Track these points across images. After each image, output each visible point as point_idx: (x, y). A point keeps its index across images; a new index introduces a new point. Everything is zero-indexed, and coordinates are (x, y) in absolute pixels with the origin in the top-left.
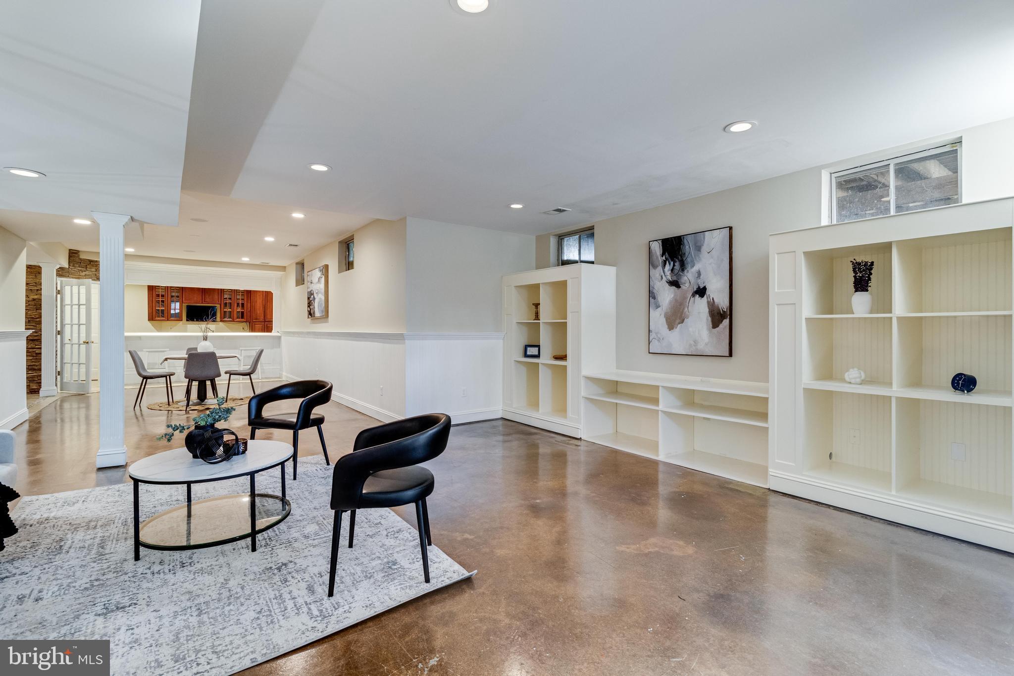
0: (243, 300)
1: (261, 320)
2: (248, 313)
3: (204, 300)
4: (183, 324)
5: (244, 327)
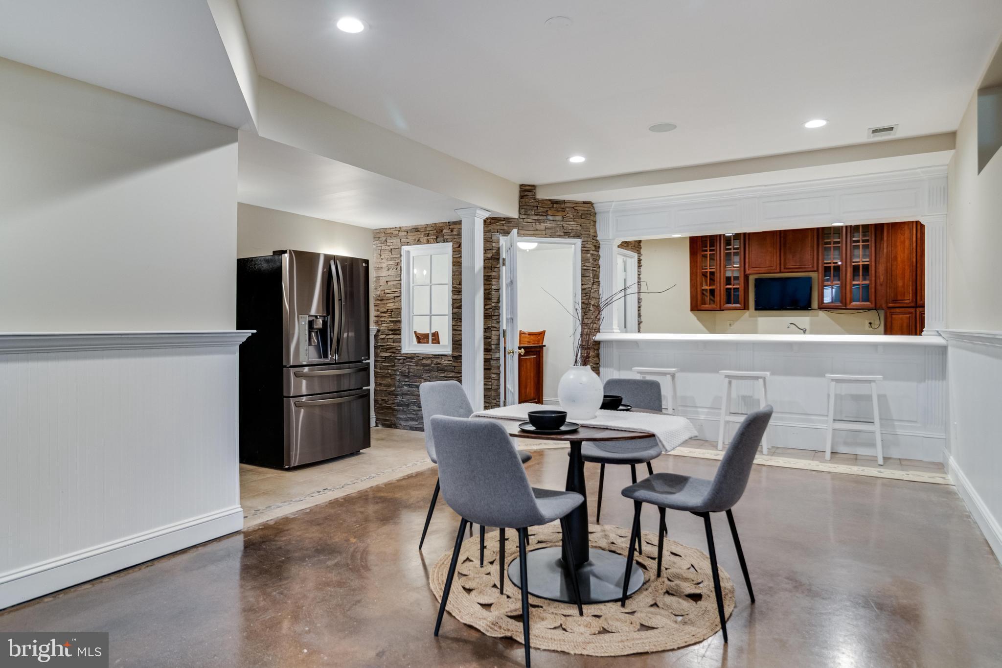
1: (906, 303)
2: (879, 287)
3: (784, 266)
4: (750, 316)
5: (872, 322)
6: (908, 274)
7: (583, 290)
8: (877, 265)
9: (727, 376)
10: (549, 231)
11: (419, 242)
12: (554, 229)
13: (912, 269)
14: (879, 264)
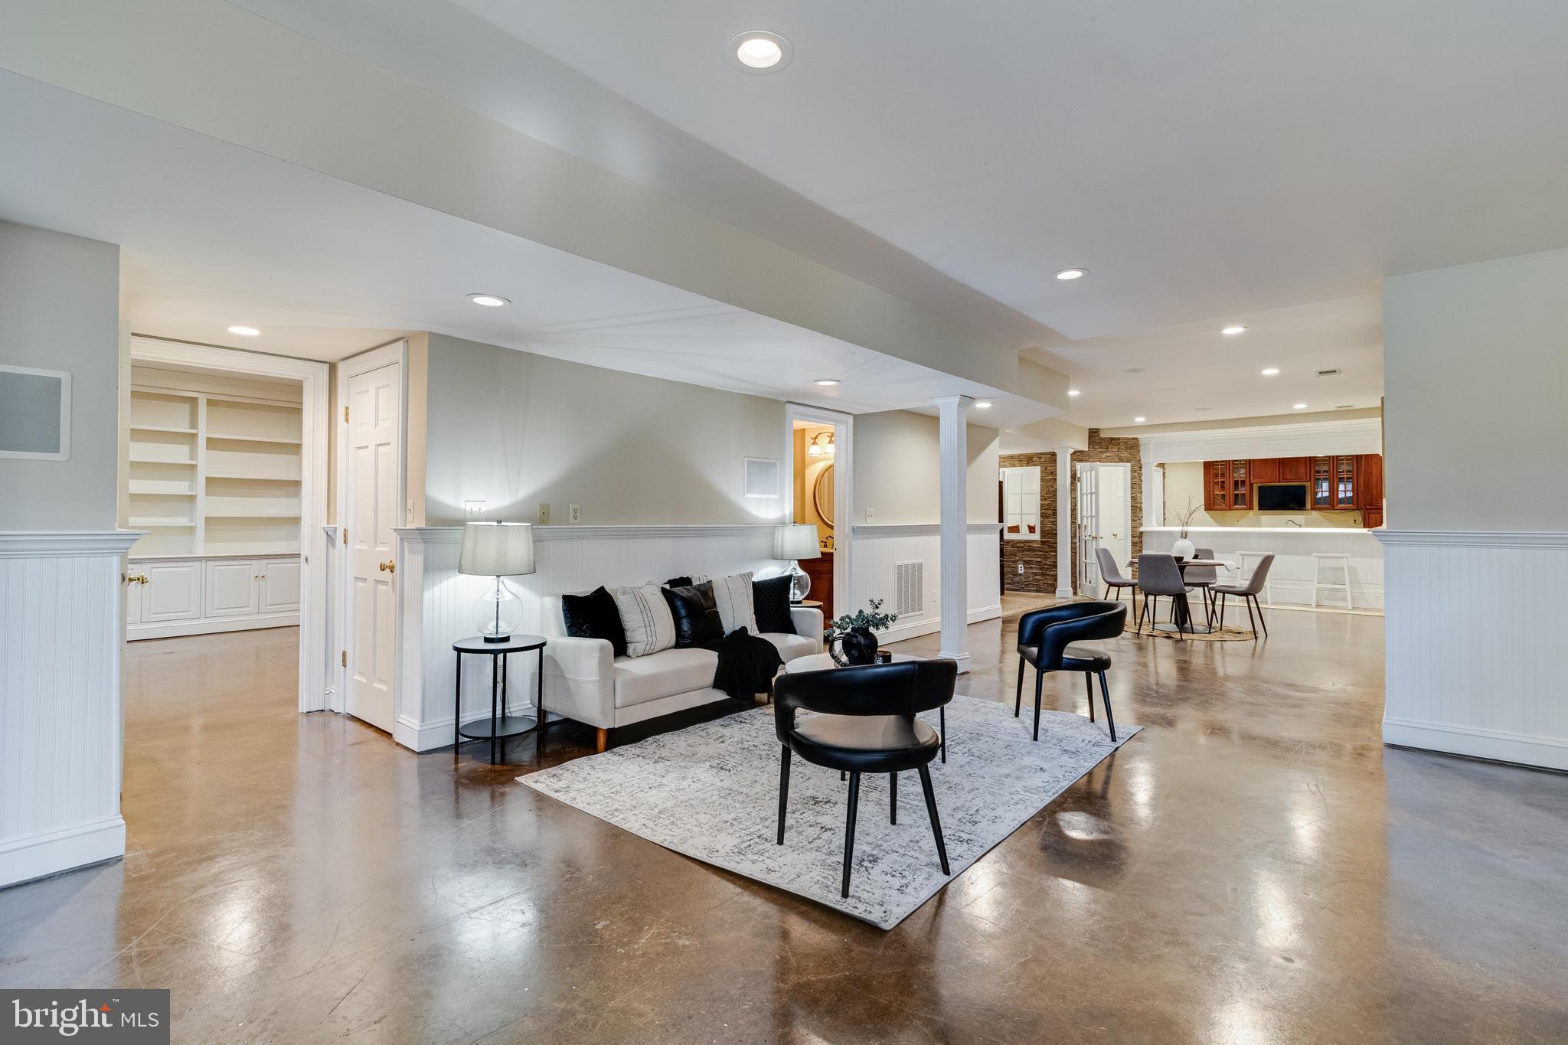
0: (1350, 472)
2: (1360, 493)
4: (1254, 514)
5: (1357, 519)
7: (1132, 497)
9: (1241, 555)
10: (1109, 458)
11: (1014, 465)
12: (1112, 457)
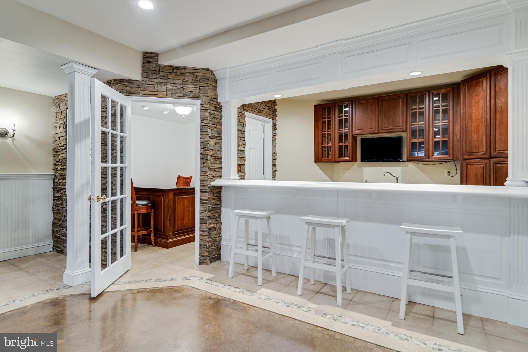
1: (481, 155)
2: (456, 143)
3: (381, 127)
4: (358, 167)
5: (450, 171)
6: (482, 129)
7: (201, 143)
8: (454, 125)
10: (170, 93)
12: (174, 91)
13: (486, 125)
14: (456, 125)
